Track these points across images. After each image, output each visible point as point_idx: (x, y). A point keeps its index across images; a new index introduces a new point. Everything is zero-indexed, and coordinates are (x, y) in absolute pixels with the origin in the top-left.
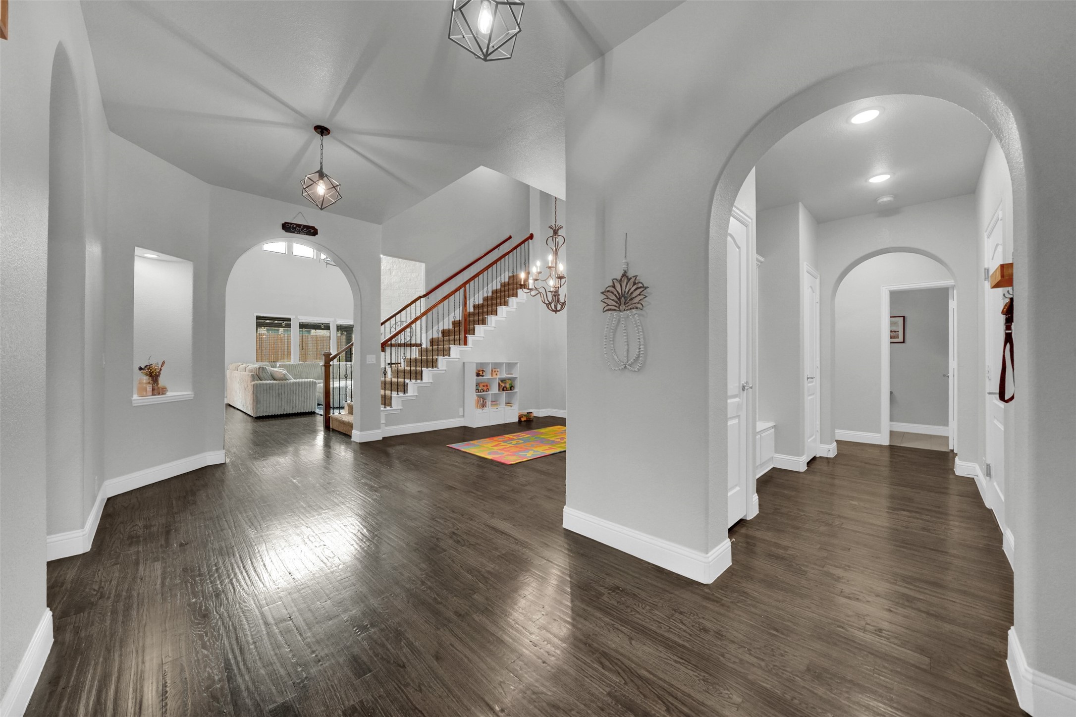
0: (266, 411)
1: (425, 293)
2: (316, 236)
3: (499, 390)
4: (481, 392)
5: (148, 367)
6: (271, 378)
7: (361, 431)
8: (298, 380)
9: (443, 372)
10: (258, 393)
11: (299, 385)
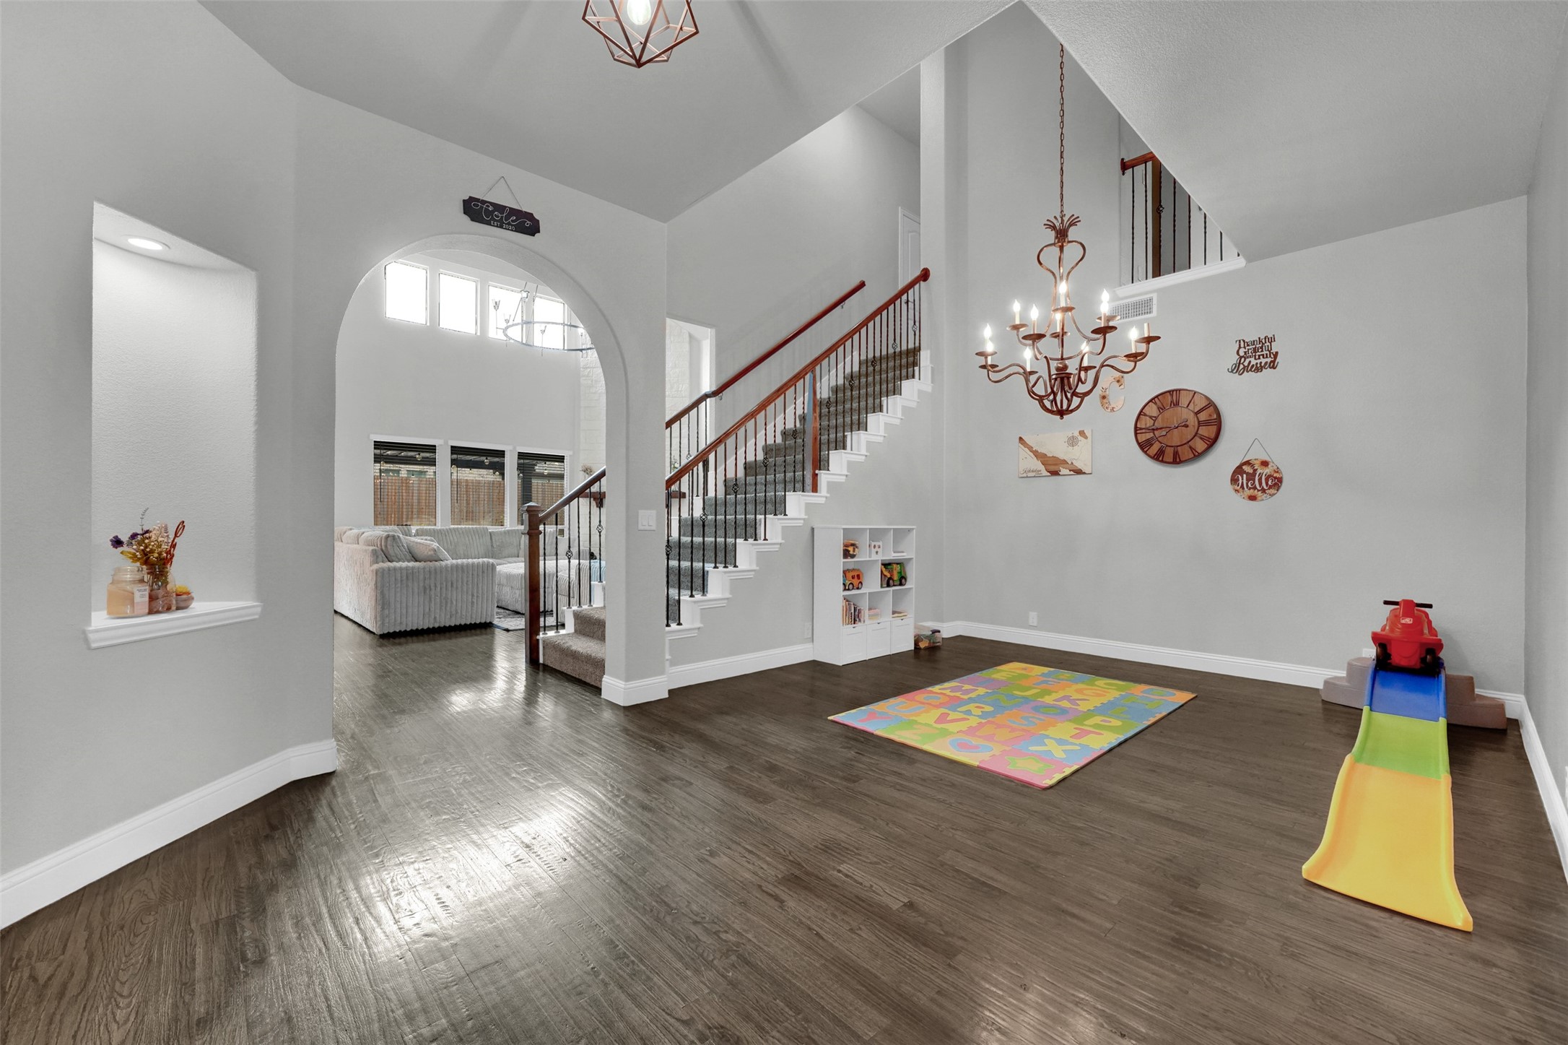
0: (401, 623)
1: (714, 389)
2: (537, 235)
3: (882, 587)
4: (849, 589)
5: (139, 538)
6: (409, 556)
7: (628, 679)
8: (459, 561)
9: (776, 548)
10: (385, 588)
11: (463, 571)
